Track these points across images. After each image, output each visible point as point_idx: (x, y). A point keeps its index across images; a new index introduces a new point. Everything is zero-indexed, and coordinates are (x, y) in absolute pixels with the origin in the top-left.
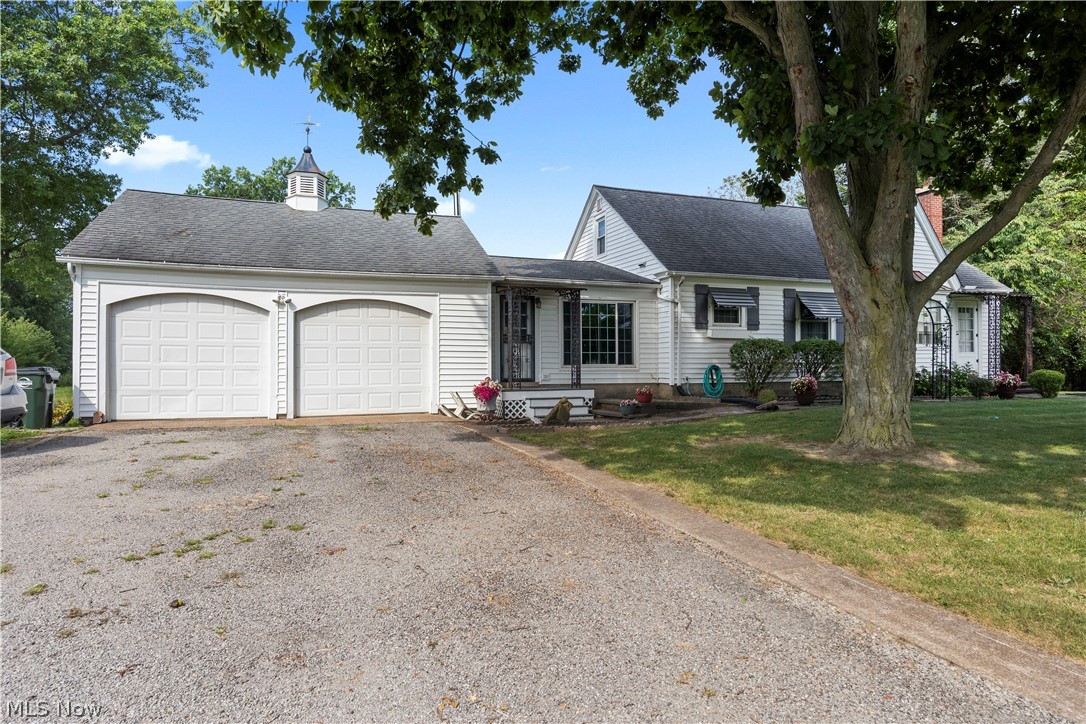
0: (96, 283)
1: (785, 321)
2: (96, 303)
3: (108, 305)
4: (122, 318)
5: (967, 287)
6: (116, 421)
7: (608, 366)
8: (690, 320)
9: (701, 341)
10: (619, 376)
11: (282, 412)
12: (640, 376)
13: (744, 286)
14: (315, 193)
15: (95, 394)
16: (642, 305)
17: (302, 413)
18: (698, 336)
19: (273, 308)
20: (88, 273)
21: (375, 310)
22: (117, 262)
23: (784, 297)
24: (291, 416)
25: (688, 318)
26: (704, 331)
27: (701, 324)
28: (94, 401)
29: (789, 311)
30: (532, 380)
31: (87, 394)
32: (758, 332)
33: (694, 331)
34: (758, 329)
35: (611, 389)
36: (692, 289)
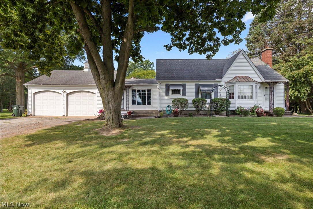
0: (31, 89)
1: (195, 93)
2: (31, 93)
3: (33, 93)
4: (36, 96)
5: (266, 80)
6: (35, 116)
7: (144, 106)
8: (164, 93)
9: (167, 99)
10: (147, 108)
11: (64, 115)
12: (153, 108)
13: (181, 84)
14: (88, 68)
15: (31, 110)
16: (153, 90)
17: (69, 115)
18: (166, 97)
19: (62, 93)
20: (30, 87)
21: (84, 93)
22: (34, 85)
23: (195, 86)
24: (65, 116)
25: (163, 93)
26: (168, 96)
27: (167, 94)
28: (31, 112)
29: (197, 90)
30: (124, 109)
31: (30, 110)
32: (186, 96)
33: (165, 96)
34: (186, 95)
35: (144, 111)
36: (165, 85)
